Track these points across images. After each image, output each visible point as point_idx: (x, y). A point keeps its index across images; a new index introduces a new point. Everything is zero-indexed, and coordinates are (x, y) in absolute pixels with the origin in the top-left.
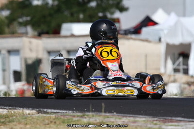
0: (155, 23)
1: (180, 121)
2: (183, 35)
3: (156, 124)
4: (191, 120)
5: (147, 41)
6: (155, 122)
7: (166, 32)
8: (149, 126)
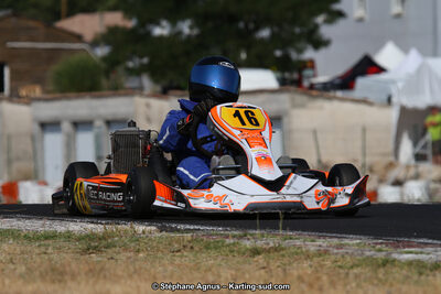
0: (380, 70)
1: (426, 244)
2: (432, 91)
3: (380, 250)
5: (364, 101)
6: (379, 246)
7: (400, 85)
8: (368, 253)
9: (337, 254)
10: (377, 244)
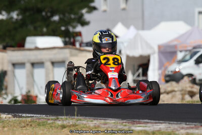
3: (125, 126)
4: (157, 122)
6: (124, 124)
7: (125, 44)
8: (119, 127)
9: (104, 127)
10: (123, 122)
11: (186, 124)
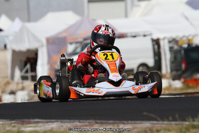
4: (48, 121)
11: (80, 122)
